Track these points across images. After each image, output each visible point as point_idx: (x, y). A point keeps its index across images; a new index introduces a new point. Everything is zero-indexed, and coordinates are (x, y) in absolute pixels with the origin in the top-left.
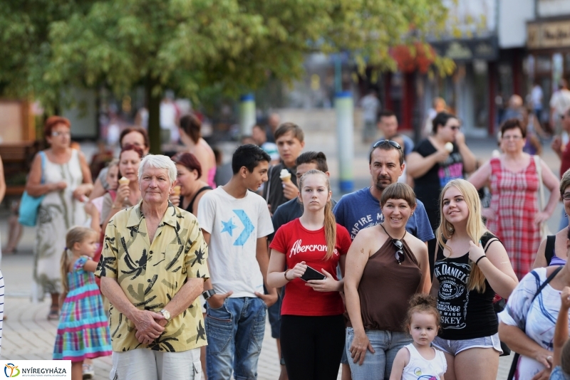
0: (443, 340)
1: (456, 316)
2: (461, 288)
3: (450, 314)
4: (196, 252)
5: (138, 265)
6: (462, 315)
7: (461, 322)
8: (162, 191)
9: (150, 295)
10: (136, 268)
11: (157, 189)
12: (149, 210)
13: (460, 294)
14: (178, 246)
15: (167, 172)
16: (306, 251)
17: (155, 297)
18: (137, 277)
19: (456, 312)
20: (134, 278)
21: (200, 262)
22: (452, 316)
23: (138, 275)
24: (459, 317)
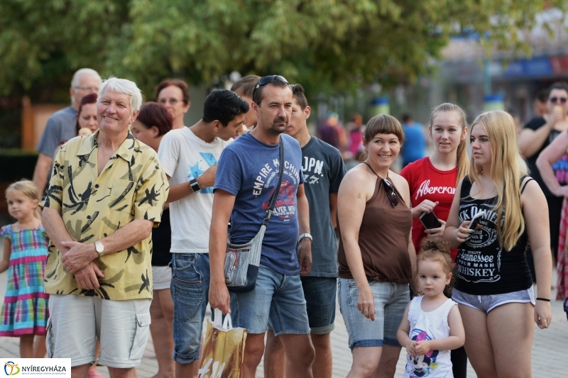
0: (472, 296)
1: (489, 268)
2: (494, 234)
3: (481, 265)
4: (147, 191)
5: (80, 198)
6: (496, 266)
7: (494, 274)
8: (120, 118)
9: (88, 234)
10: (78, 202)
11: (115, 116)
12: (105, 139)
13: (493, 240)
14: (128, 182)
15: (129, 99)
16: (434, 192)
17: (92, 236)
18: (77, 213)
19: (489, 263)
20: (74, 213)
21: (150, 203)
22: (484, 268)
23: (78, 210)
24: (492, 268)
